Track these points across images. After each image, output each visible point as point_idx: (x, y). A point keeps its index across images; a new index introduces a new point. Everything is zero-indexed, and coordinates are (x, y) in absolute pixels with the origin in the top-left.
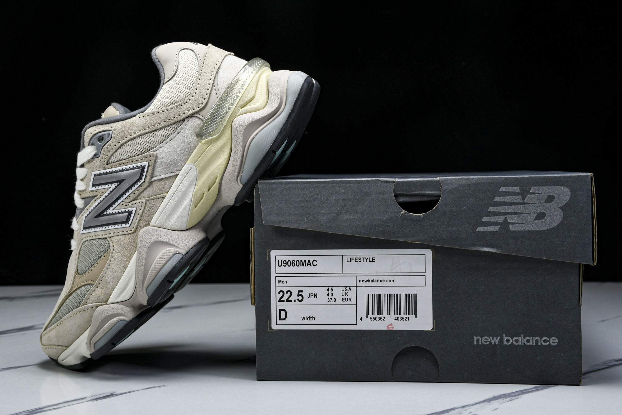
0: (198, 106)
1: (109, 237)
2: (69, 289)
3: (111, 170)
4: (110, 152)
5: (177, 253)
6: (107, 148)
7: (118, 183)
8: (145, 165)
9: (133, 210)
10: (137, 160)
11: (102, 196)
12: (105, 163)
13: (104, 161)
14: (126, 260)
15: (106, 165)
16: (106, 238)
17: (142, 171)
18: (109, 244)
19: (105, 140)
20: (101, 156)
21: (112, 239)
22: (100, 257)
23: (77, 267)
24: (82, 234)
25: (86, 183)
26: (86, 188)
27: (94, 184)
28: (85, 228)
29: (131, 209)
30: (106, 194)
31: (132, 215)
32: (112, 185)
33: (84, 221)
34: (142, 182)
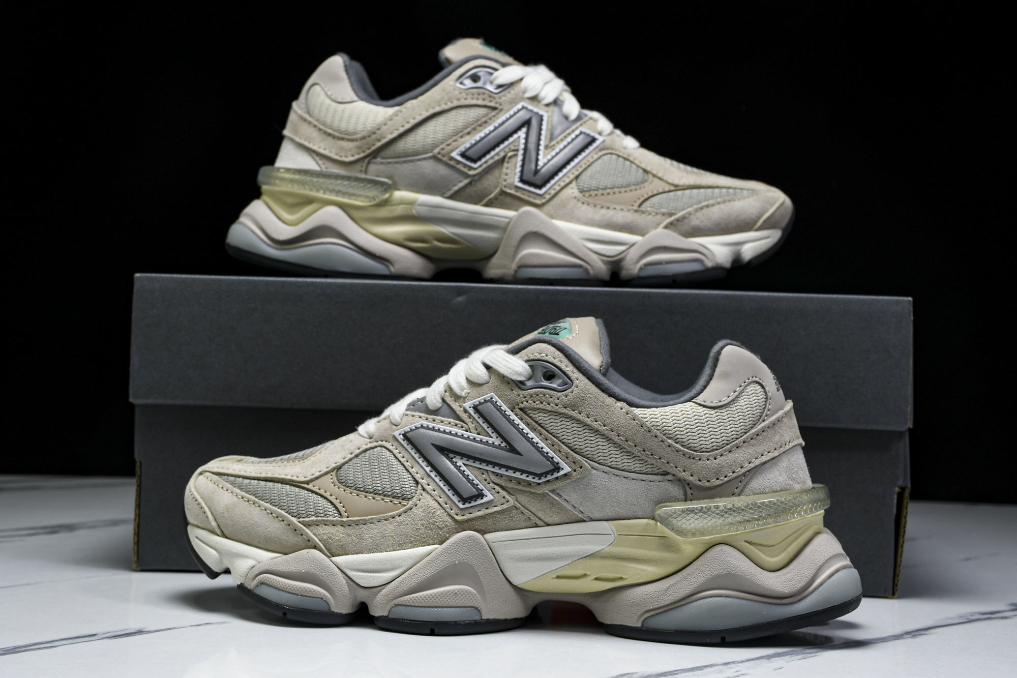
0: (701, 479)
1: (422, 486)
2: (306, 479)
3: (517, 421)
4: (542, 403)
5: (479, 608)
6: (544, 395)
7: (508, 447)
8: (562, 469)
9: (486, 496)
10: (560, 451)
11: (471, 433)
12: (521, 406)
13: (522, 403)
14: (412, 541)
15: (519, 409)
16: (417, 483)
17: (551, 472)
18: (414, 494)
19: (551, 382)
20: (525, 391)
21: (423, 494)
22: (385, 496)
23: (343, 465)
24: (394, 436)
25: (469, 391)
26: (462, 396)
27: (478, 407)
28: (405, 436)
29: (486, 493)
30: (478, 437)
31: (479, 501)
32: (497, 437)
33: (415, 427)
34: (536, 480)
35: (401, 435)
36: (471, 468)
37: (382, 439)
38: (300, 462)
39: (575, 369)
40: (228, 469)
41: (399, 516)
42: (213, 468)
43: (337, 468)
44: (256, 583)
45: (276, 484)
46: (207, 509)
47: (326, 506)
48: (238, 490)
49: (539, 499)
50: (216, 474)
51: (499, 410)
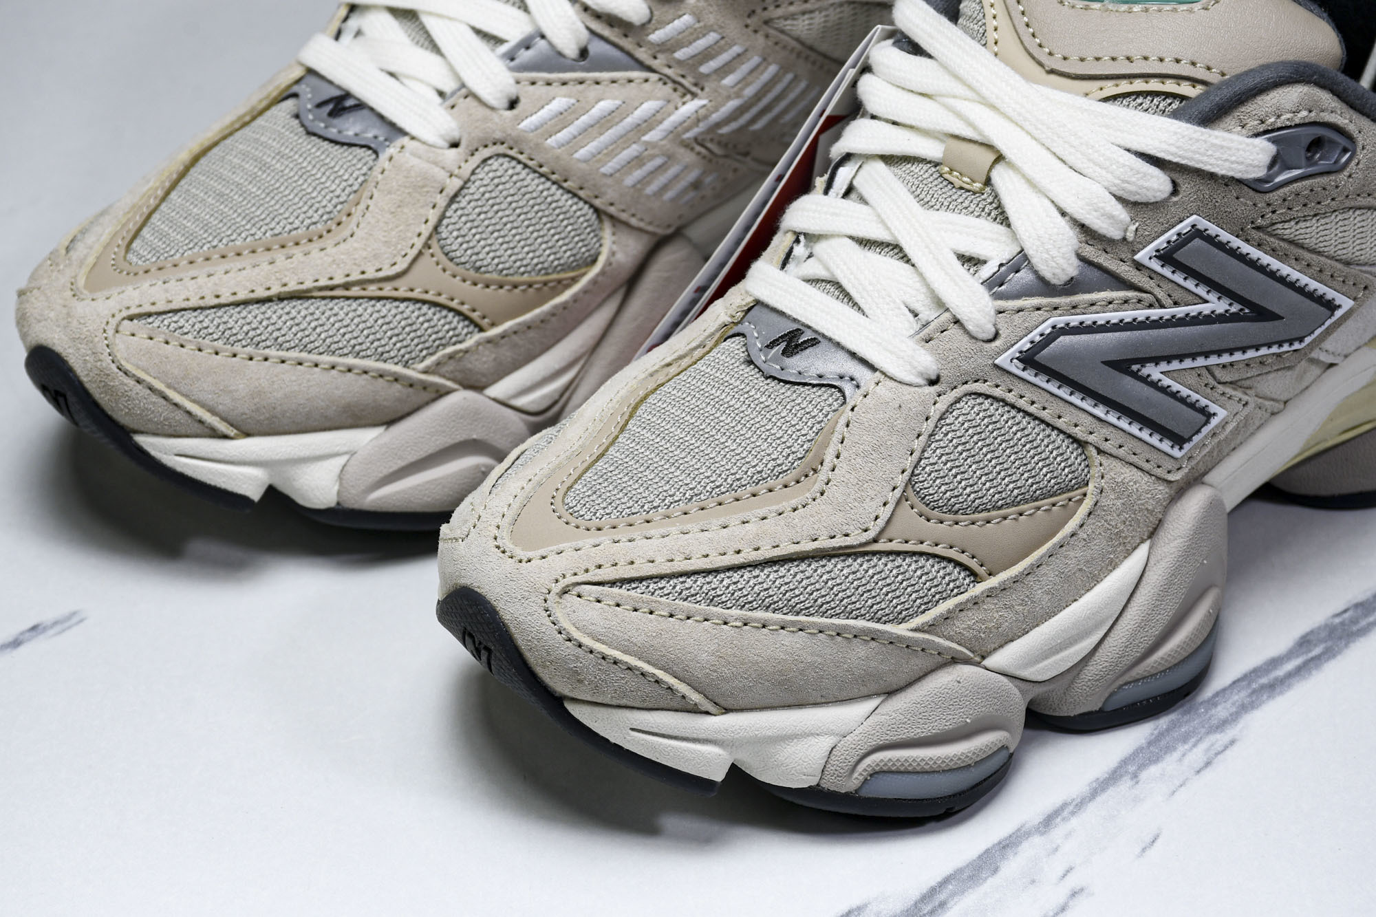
1: (1095, 448)
3: (1254, 254)
7: (1246, 310)
9: (1215, 415)
11: (1163, 307)
15: (1255, 230)
16: (1081, 444)
17: (1323, 322)
18: (1086, 470)
19: (1320, 159)
20: (1271, 195)
21: (1104, 462)
22: (1037, 500)
23: (916, 467)
24: (996, 366)
25: (1137, 224)
26: (1124, 239)
27: (1175, 256)
28: (1028, 359)
29: (1213, 408)
30: (1180, 311)
31: (1205, 430)
32: (1219, 298)
33: (1041, 335)
34: (1293, 348)
35: (1015, 361)
36: (1175, 375)
37: (965, 378)
38: (808, 495)
39: (1352, 112)
40: (632, 563)
41: (1081, 526)
42: (587, 571)
43: (910, 479)
44: (861, 778)
45: (803, 566)
46: (660, 674)
47: (942, 573)
48: (718, 610)
49: (1289, 373)
50: (613, 583)
51: (1222, 246)
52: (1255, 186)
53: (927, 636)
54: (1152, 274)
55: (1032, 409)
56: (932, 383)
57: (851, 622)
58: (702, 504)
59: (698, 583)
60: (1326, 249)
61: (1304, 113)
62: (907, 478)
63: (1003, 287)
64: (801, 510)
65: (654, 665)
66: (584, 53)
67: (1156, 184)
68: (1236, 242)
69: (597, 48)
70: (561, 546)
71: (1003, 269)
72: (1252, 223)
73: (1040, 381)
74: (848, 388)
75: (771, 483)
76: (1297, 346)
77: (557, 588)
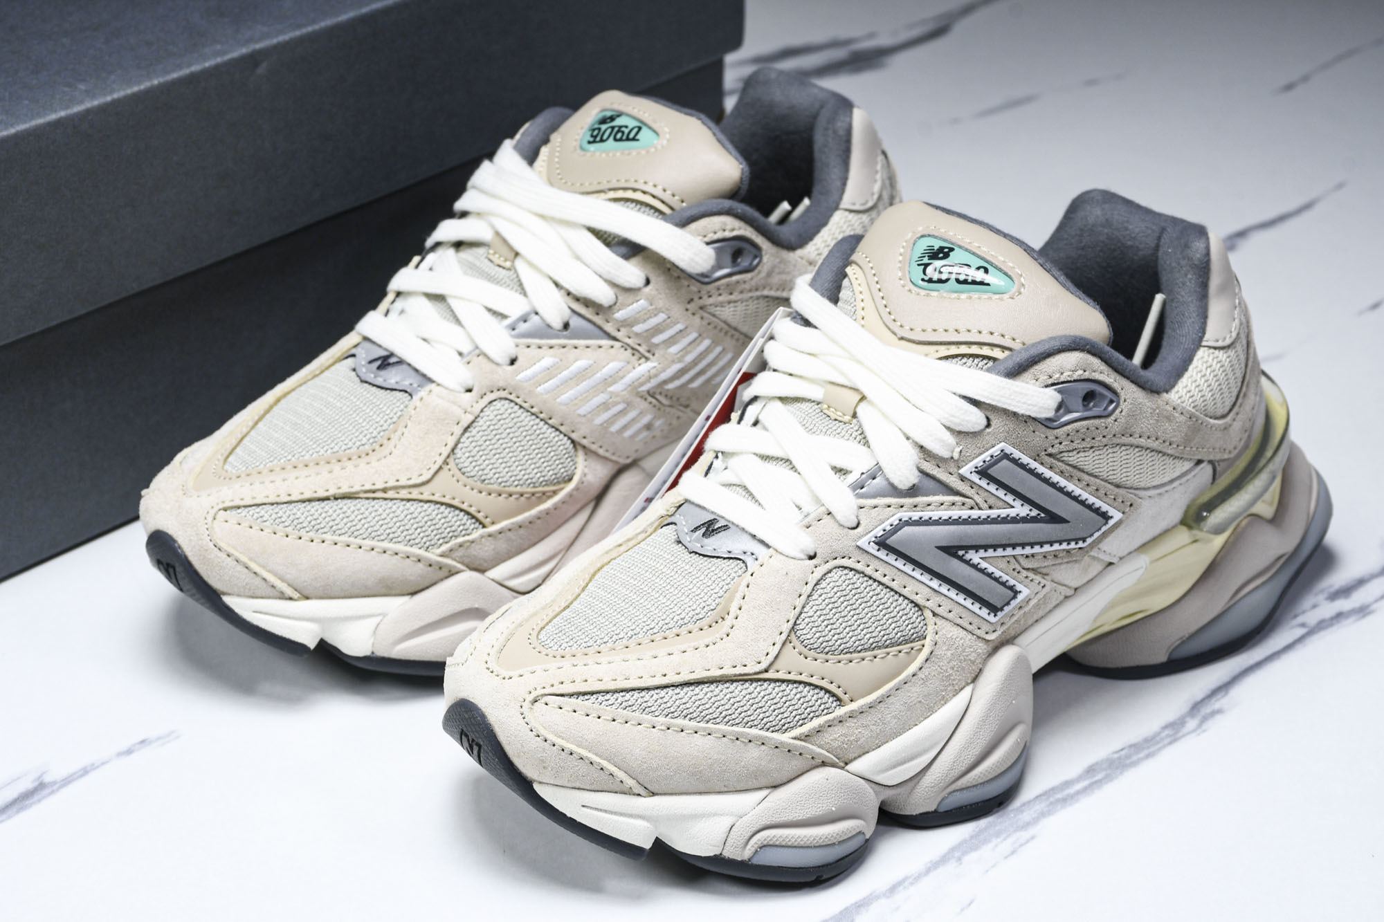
1: (931, 611)
3: (1047, 474)
7: (1043, 515)
8: (1112, 517)
9: (1022, 593)
11: (980, 509)
12: (1052, 450)
13: (1053, 446)
15: (1048, 456)
16: (920, 608)
18: (924, 627)
19: (1094, 406)
20: (1058, 430)
21: (937, 622)
22: (887, 647)
23: (797, 618)
24: (859, 547)
25: (961, 447)
26: (952, 458)
27: (989, 471)
28: (882, 543)
29: (1019, 587)
30: (994, 513)
31: (1014, 603)
32: (1022, 505)
33: (891, 525)
34: (1079, 546)
35: (872, 543)
36: (991, 560)
37: (835, 555)
38: (718, 636)
39: (1115, 374)
40: (586, 681)
41: (921, 669)
42: (552, 686)
43: (793, 627)
44: (753, 849)
45: (713, 687)
46: (605, 763)
47: (815, 697)
48: (649, 717)
49: (1077, 566)
50: (571, 695)
51: (1023, 467)
52: (1047, 423)
53: (803, 743)
54: (973, 485)
55: (884, 580)
56: (811, 558)
57: (747, 730)
58: (639, 641)
59: (634, 697)
60: (1101, 474)
61: (1080, 372)
62: (791, 626)
63: (863, 490)
64: (712, 647)
65: (600, 757)
66: (566, 326)
67: (975, 419)
68: (1034, 465)
69: (575, 322)
70: (534, 668)
71: (864, 476)
72: (1046, 450)
73: (891, 559)
74: (749, 560)
75: (690, 626)
76: (1081, 544)
77: (531, 697)
